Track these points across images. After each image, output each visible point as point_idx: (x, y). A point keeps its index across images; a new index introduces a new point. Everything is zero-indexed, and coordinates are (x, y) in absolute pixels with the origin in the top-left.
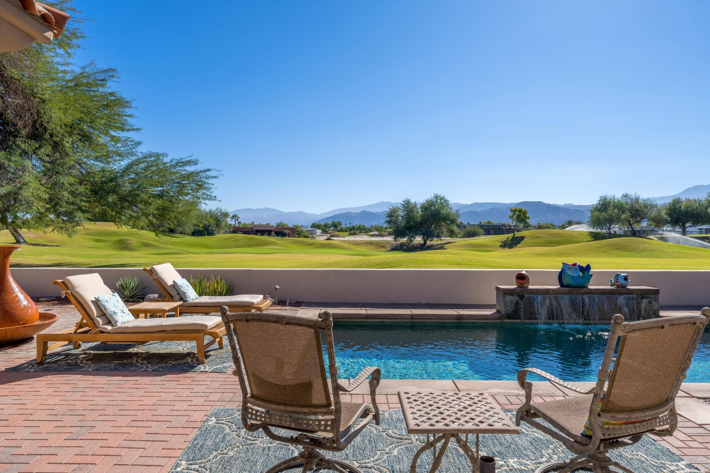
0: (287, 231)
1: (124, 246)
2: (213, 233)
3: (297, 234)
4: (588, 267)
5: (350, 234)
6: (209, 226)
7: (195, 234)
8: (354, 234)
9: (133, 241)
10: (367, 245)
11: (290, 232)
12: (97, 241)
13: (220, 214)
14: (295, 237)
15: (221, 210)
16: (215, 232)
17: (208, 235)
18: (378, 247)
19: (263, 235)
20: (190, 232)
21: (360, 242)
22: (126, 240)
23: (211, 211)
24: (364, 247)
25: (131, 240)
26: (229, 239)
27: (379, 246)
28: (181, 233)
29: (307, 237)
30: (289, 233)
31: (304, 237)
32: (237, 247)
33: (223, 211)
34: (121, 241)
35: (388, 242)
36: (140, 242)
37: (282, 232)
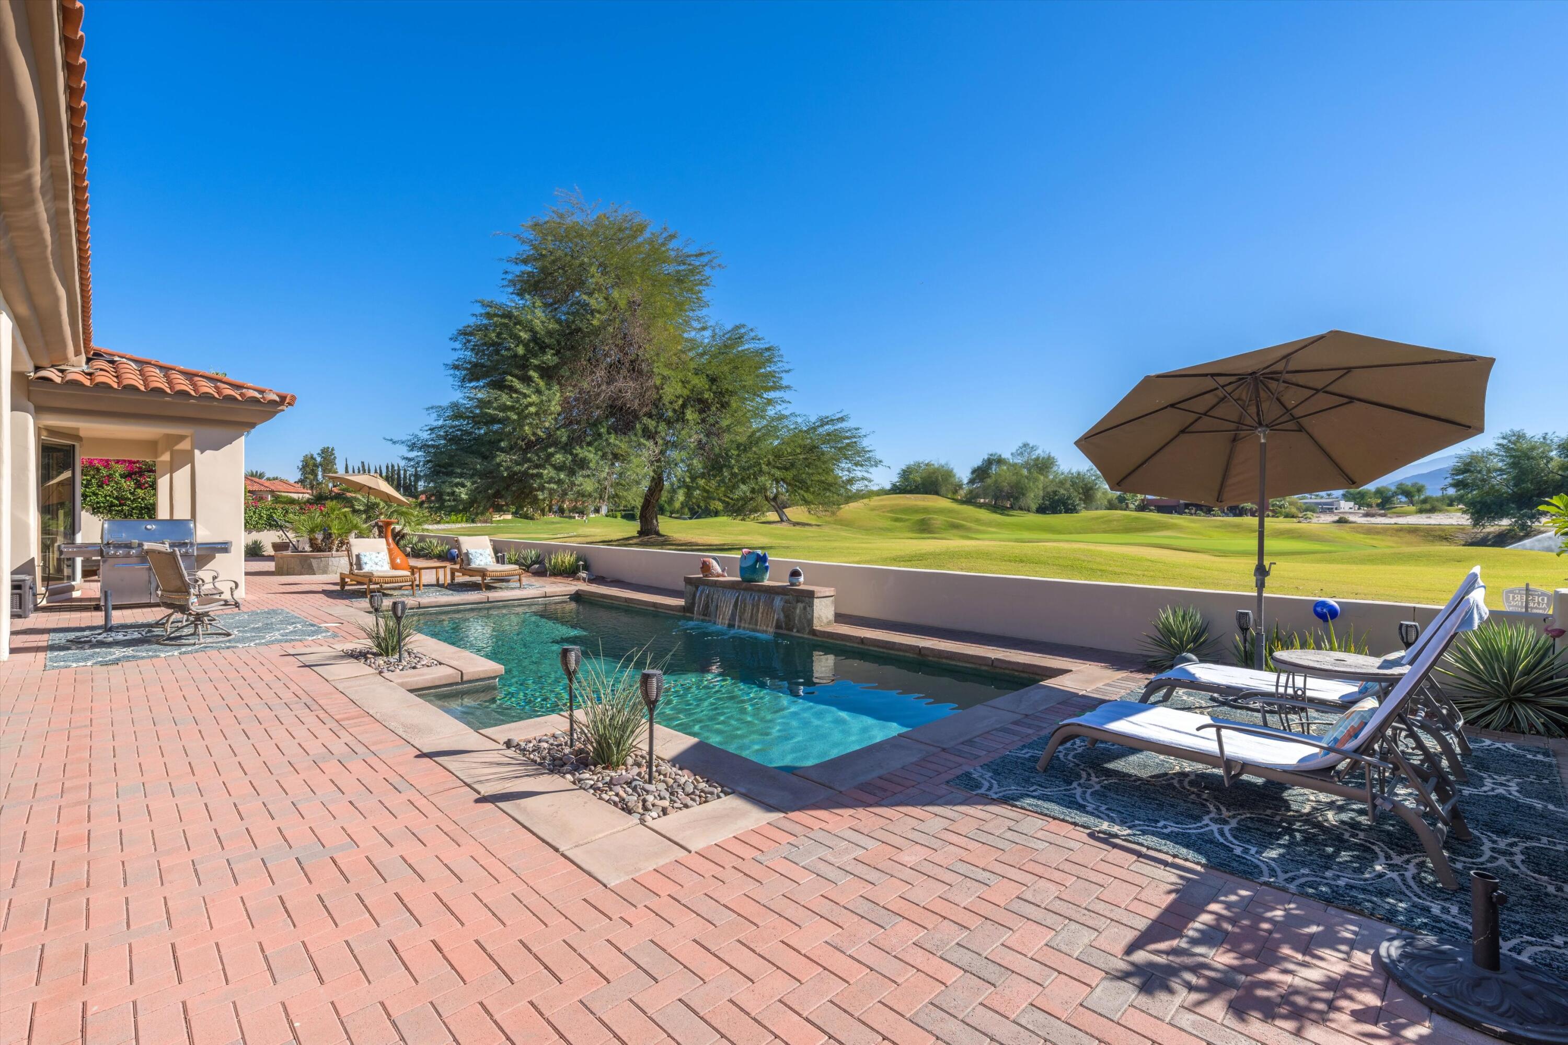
0: (1247, 505)
1: (925, 527)
2: (1075, 509)
3: (1275, 511)
6: (1069, 498)
7: (1041, 510)
8: (1433, 510)
9: (939, 520)
10: (1401, 534)
12: (897, 520)
14: (1268, 515)
16: (1078, 508)
17: (1066, 512)
18: (1431, 538)
20: (1034, 507)
21: (1382, 528)
22: (930, 519)
24: (1389, 538)
25: (936, 519)
26: (1097, 518)
27: (1435, 536)
28: (1021, 509)
29: (1293, 517)
31: (1287, 516)
32: (1105, 532)
34: (923, 520)
35: (1463, 529)
36: (947, 522)
37: (1238, 507)
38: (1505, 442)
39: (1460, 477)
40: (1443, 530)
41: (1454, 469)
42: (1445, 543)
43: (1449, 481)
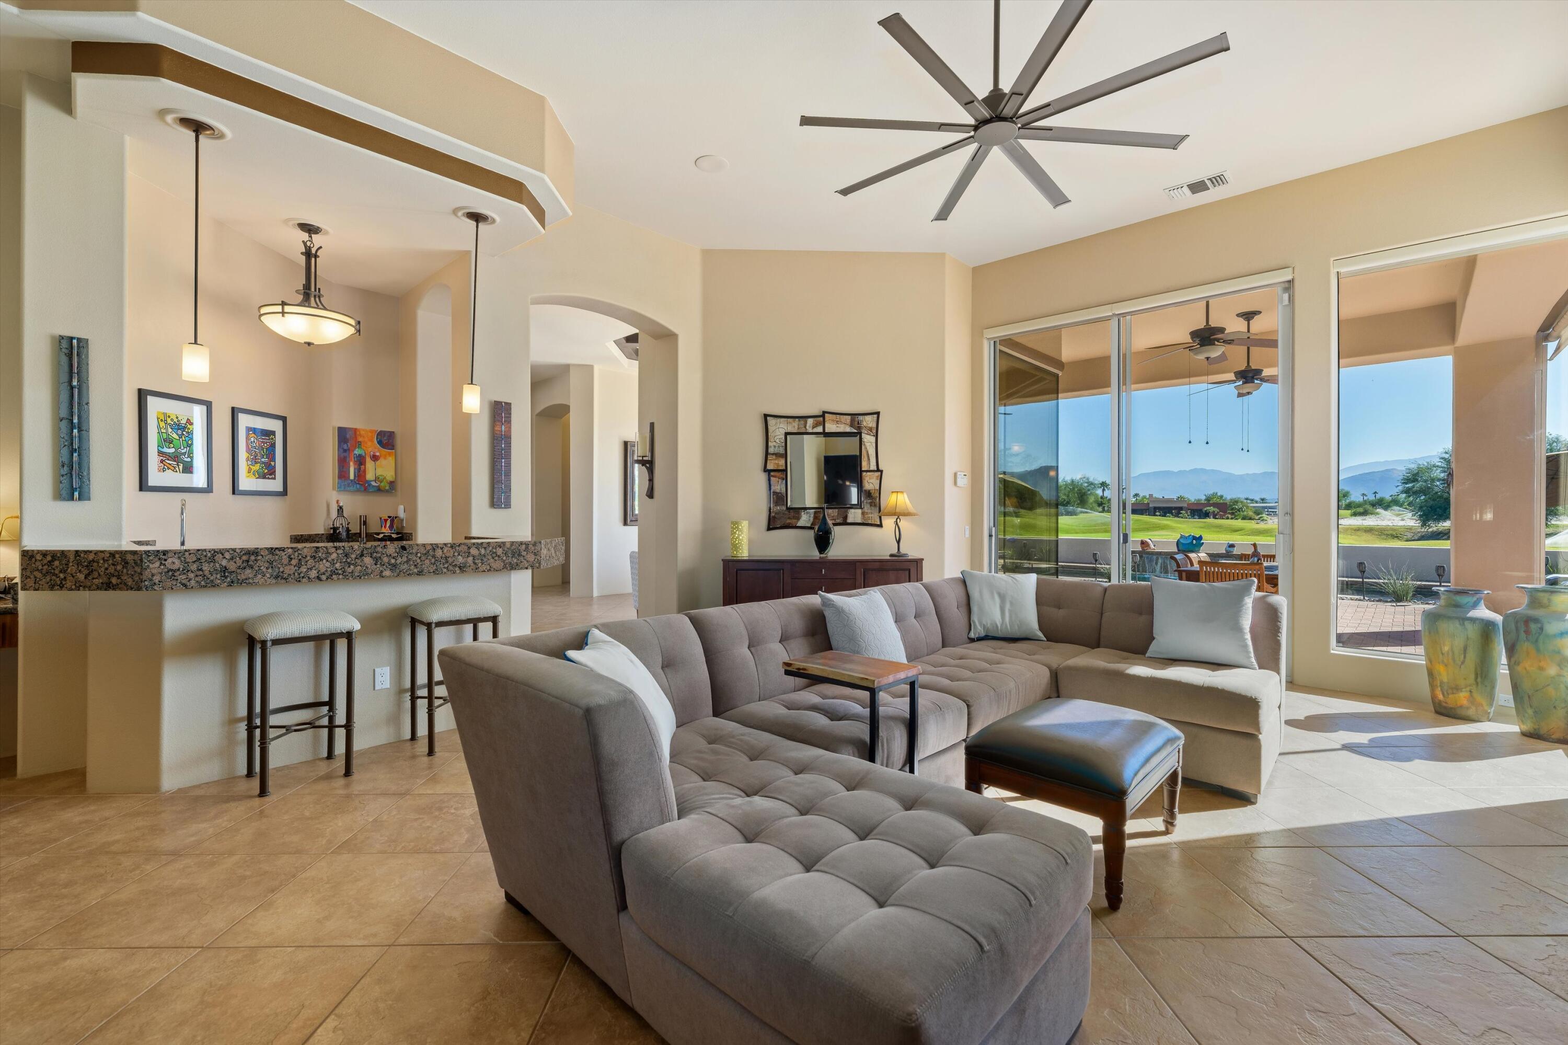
0: (1211, 509)
3: (1232, 514)
4: (1201, 538)
5: (1355, 514)
8: (1365, 513)
10: (1359, 533)
11: (1216, 510)
13: (1086, 485)
14: (1228, 518)
15: (1088, 479)
19: (1164, 516)
23: (1073, 481)
24: (1349, 536)
27: (1387, 535)
29: (1250, 519)
30: (1214, 512)
31: (1244, 518)
33: (1091, 480)
35: (1410, 529)
37: (1201, 510)
38: (1447, 456)
39: (1410, 485)
40: (1395, 530)
41: (1404, 479)
42: (1396, 539)
43: (1400, 488)
